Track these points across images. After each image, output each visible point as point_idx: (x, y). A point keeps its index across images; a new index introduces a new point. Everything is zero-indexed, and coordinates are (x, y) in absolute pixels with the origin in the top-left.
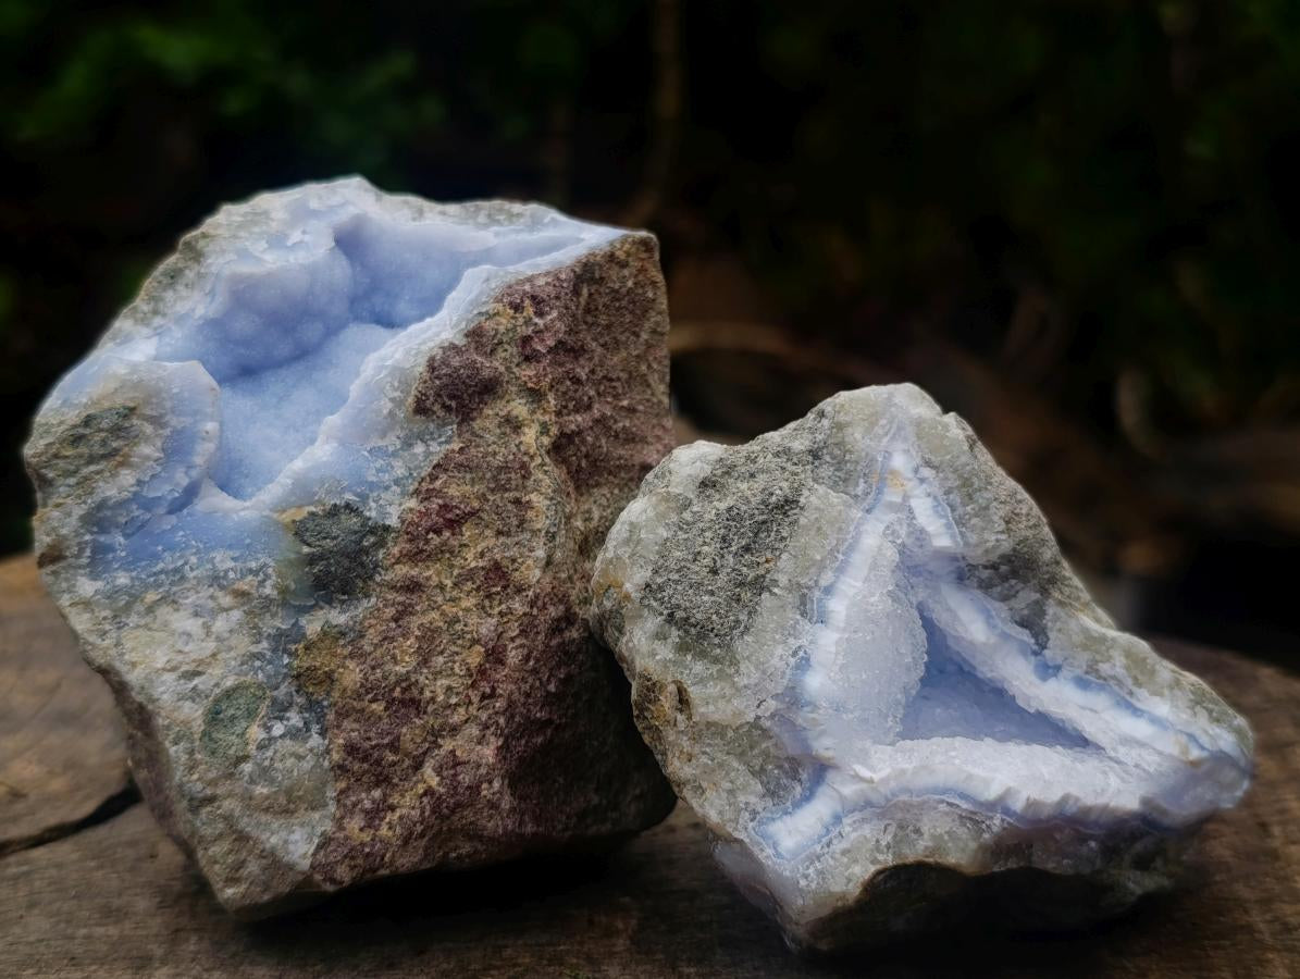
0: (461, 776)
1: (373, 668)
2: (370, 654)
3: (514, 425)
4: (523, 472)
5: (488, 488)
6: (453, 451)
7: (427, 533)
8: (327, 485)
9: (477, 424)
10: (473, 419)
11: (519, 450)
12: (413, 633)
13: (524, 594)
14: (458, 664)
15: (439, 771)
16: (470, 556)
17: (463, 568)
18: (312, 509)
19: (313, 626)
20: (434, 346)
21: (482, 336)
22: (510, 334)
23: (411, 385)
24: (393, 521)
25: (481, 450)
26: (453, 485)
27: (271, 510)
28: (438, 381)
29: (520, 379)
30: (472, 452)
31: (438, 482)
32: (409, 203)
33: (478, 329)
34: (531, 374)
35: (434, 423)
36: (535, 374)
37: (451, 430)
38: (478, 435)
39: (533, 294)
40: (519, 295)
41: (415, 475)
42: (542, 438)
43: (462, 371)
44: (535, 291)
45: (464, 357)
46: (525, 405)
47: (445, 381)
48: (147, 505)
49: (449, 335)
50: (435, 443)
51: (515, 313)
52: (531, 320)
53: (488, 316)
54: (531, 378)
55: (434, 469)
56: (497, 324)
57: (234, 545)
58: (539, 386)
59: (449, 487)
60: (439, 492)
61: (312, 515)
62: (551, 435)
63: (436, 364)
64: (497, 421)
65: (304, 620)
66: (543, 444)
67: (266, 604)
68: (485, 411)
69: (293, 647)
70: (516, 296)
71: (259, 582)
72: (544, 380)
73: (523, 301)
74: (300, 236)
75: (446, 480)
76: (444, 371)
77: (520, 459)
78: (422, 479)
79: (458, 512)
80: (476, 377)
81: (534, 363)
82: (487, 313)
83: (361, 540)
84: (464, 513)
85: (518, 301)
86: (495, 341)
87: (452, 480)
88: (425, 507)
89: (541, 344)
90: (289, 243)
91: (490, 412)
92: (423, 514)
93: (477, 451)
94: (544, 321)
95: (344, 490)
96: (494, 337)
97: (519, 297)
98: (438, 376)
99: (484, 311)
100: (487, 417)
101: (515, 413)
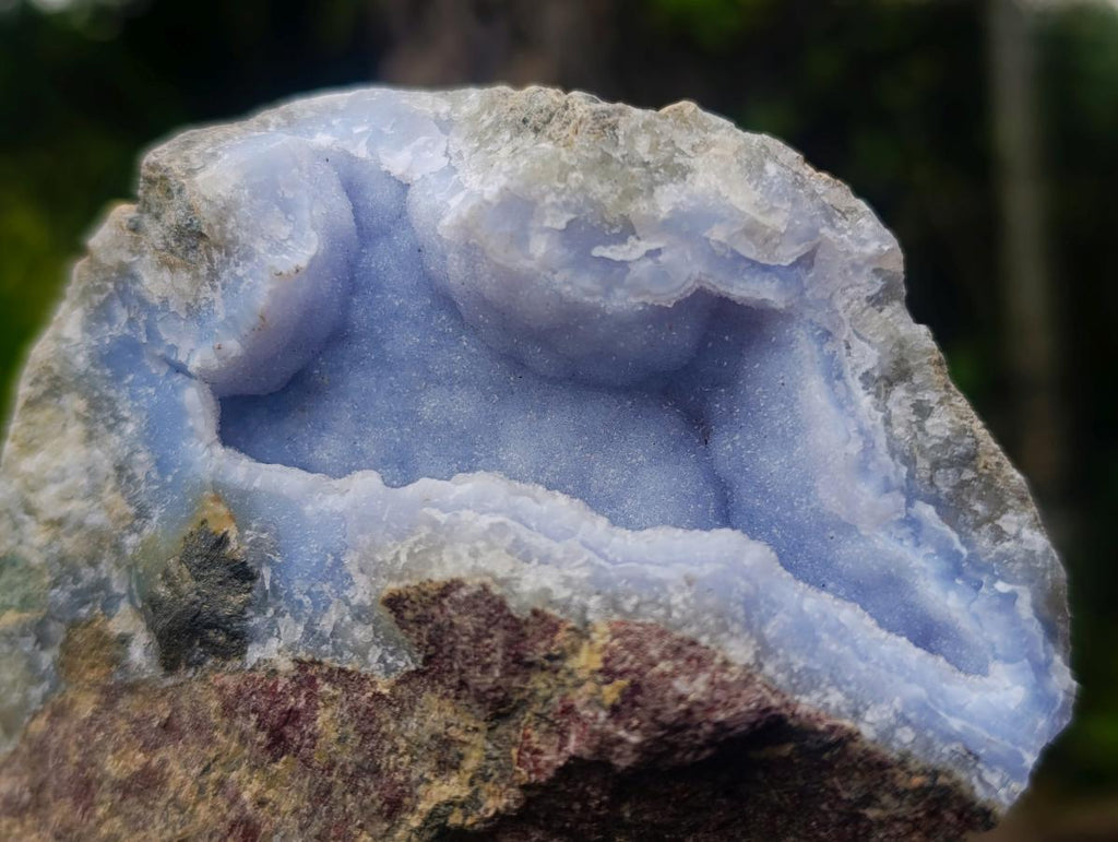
3: (446, 758)
4: (387, 808)
5: (344, 767)
6: (373, 684)
7: (254, 711)
8: (264, 536)
9: (428, 697)
10: (434, 691)
11: (418, 784)
16: (256, 786)
17: (240, 783)
18: (233, 534)
19: (122, 620)
20: (491, 574)
21: (543, 638)
22: (569, 681)
23: (410, 577)
24: (254, 654)
25: (392, 726)
26: (330, 711)
27: (213, 483)
28: (435, 610)
29: (518, 731)
30: (384, 714)
31: (326, 688)
32: (902, 347)
33: (551, 624)
34: (536, 746)
35: (399, 634)
36: (537, 752)
37: (406, 664)
38: (412, 709)
39: (644, 683)
40: (632, 663)
41: (324, 648)
42: (457, 809)
43: (465, 639)
44: (650, 686)
45: (492, 631)
46: (489, 758)
47: (441, 619)
48: (151, 332)
49: (531, 585)
50: (379, 652)
51: (600, 671)
52: (600, 704)
53: (580, 627)
54: (527, 749)
55: (342, 670)
56: (575, 651)
57: (162, 465)
58: (518, 768)
59: (326, 706)
60: (316, 697)
61: (222, 541)
62: (469, 821)
63: (454, 595)
64: (440, 728)
65: (124, 606)
66: (446, 816)
67: (118, 548)
68: (447, 701)
69: (98, 611)
70: (631, 657)
71: (132, 525)
72: (530, 773)
73: (622, 674)
74: (635, 255)
75: (334, 698)
76: (452, 612)
77: (403, 791)
78: (320, 663)
79: (297, 739)
80: (469, 664)
81: (556, 739)
82: (586, 624)
83: (210, 626)
84: (299, 748)
85: (619, 668)
86: (547, 663)
87: (336, 706)
88: (286, 687)
89: (578, 739)
90: (598, 252)
91: (449, 712)
92: (272, 691)
93: (388, 722)
94: (610, 727)
95: (271, 563)
96: (550, 657)
97: (626, 665)
98: (442, 608)
99: (590, 616)
100: (441, 710)
101: (466, 750)
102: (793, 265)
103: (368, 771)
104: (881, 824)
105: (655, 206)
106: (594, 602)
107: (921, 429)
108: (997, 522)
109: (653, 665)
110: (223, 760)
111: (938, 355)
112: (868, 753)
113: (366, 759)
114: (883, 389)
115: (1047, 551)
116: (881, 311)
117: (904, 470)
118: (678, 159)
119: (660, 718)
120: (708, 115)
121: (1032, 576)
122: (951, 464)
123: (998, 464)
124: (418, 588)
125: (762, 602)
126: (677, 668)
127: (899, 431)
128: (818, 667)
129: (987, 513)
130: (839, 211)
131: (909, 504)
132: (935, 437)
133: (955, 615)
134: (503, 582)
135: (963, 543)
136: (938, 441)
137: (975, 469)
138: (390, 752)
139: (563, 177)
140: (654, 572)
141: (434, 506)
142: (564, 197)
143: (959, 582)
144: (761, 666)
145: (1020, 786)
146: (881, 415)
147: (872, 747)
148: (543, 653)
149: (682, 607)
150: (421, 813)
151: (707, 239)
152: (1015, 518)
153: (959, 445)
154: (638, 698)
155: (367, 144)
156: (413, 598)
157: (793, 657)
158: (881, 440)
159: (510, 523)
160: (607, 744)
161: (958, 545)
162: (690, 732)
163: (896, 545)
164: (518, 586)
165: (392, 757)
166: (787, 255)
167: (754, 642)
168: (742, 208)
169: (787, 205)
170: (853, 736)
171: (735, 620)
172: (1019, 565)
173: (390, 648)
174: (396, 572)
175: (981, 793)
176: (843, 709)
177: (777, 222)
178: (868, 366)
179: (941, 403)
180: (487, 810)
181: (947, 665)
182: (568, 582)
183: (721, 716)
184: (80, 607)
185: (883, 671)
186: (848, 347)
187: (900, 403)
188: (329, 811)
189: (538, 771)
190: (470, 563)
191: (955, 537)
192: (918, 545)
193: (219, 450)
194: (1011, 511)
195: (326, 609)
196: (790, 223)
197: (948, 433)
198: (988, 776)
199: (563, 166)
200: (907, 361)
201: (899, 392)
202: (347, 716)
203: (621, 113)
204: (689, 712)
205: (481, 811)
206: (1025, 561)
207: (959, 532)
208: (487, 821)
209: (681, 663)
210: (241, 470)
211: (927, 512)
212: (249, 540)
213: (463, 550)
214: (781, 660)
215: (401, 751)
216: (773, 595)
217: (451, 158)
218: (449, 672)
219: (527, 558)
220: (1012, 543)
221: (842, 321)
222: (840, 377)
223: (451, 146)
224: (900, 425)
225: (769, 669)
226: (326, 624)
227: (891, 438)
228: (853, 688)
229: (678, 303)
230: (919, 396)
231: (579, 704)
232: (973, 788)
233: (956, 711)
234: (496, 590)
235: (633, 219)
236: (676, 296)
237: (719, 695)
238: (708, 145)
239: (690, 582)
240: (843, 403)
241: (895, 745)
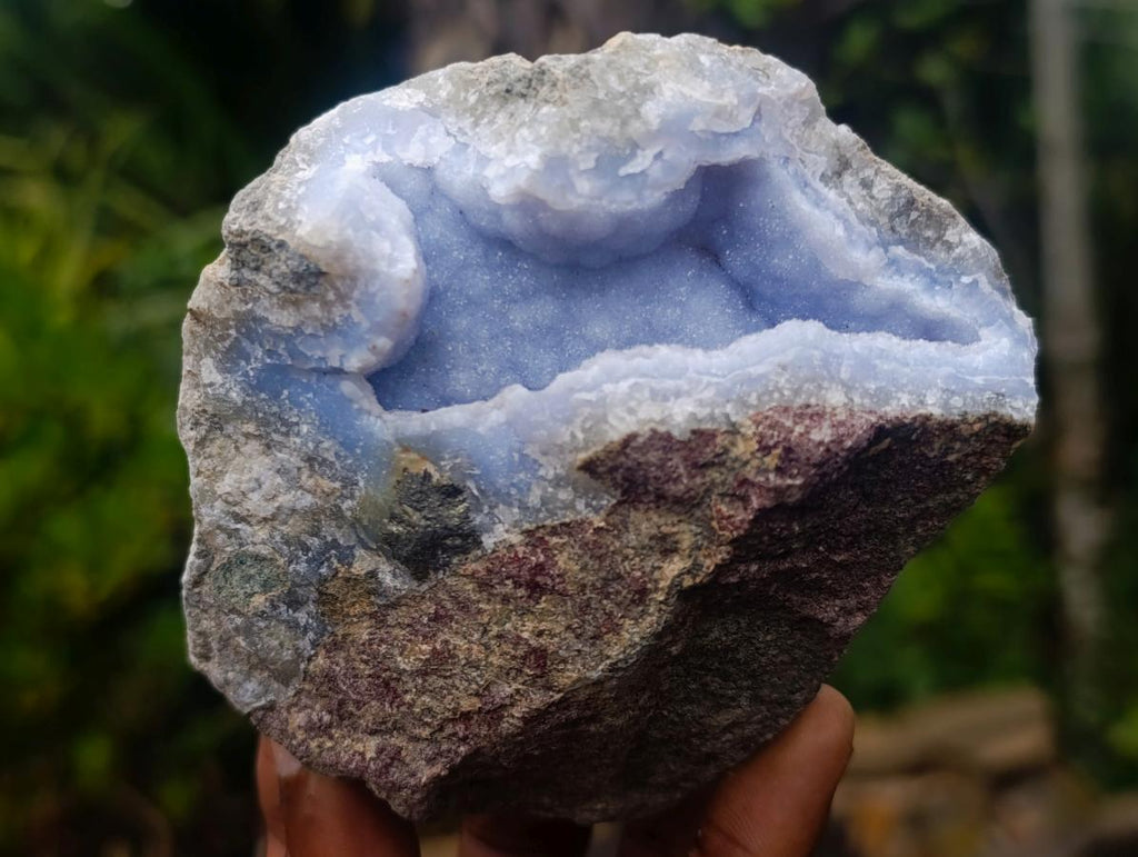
0: (394, 769)
1: (382, 641)
2: (389, 626)
3: (665, 545)
4: (637, 597)
5: (593, 585)
6: (591, 523)
7: (508, 578)
8: (458, 461)
9: (634, 516)
10: (636, 509)
11: (652, 572)
12: (436, 641)
13: (551, 693)
14: (451, 697)
15: (380, 751)
16: (530, 625)
17: (516, 629)
18: (431, 469)
19: (363, 563)
20: (651, 420)
21: (707, 445)
22: (737, 465)
23: (595, 445)
24: (488, 541)
25: (617, 544)
26: (565, 554)
27: (397, 440)
28: (623, 459)
29: (711, 510)
30: (608, 539)
31: (555, 540)
32: (838, 148)
33: (709, 435)
34: (727, 514)
35: (595, 484)
36: (730, 517)
37: (607, 501)
38: (626, 528)
39: (792, 446)
40: (778, 436)
41: (541, 515)
42: (685, 576)
43: (653, 469)
44: (798, 445)
45: (669, 456)
46: (696, 535)
47: (630, 463)
48: (293, 353)
49: (680, 415)
50: (583, 501)
51: (758, 450)
52: (767, 471)
53: (731, 429)
54: (723, 518)
55: (562, 524)
56: (733, 444)
57: (348, 445)
58: (721, 533)
59: (561, 552)
60: (549, 549)
61: (427, 476)
62: (698, 580)
63: (633, 444)
64: (654, 531)
65: (359, 552)
66: (680, 584)
67: (337, 514)
68: (651, 512)
69: (336, 564)
70: (776, 433)
71: (342, 495)
72: (732, 532)
73: (775, 446)
74: (647, 163)
75: (564, 544)
76: (636, 456)
77: (645, 582)
78: (543, 526)
79: (549, 582)
80: (663, 483)
81: (740, 504)
82: (733, 425)
83: (446, 537)
84: (553, 587)
85: (771, 443)
86: (716, 460)
87: (569, 549)
88: (525, 553)
89: (758, 498)
90: (623, 171)
91: (655, 518)
92: (516, 559)
93: (612, 543)
94: (779, 482)
95: (472, 476)
96: (718, 455)
97: (776, 439)
98: (627, 456)
99: (733, 419)
100: (649, 520)
101: (678, 537)
102: (752, 124)
103: (614, 580)
104: (958, 461)
105: (646, 123)
106: (729, 408)
107: (872, 197)
108: (945, 238)
109: (792, 432)
110: (495, 620)
111: (862, 142)
112: (940, 423)
113: (609, 572)
114: (838, 181)
115: (982, 244)
116: (814, 128)
117: (874, 230)
118: (643, 81)
119: (811, 462)
120: (640, 37)
121: (980, 263)
122: (899, 214)
123: (929, 199)
124: (604, 451)
125: (831, 360)
126: (807, 427)
127: (860, 206)
128: (884, 384)
129: (935, 236)
130: (758, 69)
131: (886, 251)
132: (883, 199)
133: (946, 311)
134: (662, 422)
135: (929, 261)
136: (887, 201)
137: (917, 209)
138: (623, 561)
139: (576, 129)
140: (756, 370)
141: (580, 391)
142: (585, 144)
143: (937, 288)
144: (852, 400)
145: (1035, 400)
146: (845, 199)
147: (942, 419)
148: (712, 455)
149: (788, 386)
150: (662, 589)
151: (693, 132)
152: (955, 231)
153: (900, 198)
154: (791, 456)
155: (384, 148)
156: (602, 458)
157: (867, 385)
158: (853, 218)
159: (641, 380)
160: (779, 491)
161: (927, 265)
162: (831, 462)
163: (891, 282)
164: (673, 420)
165: (626, 563)
166: (745, 118)
167: (840, 387)
168: (705, 99)
169: (730, 84)
170: (928, 418)
171: (824, 379)
172: (971, 261)
173: (591, 496)
174: (581, 446)
175: (1017, 417)
176: (914, 404)
177: (729, 99)
178: (822, 169)
179: (876, 174)
180: (708, 568)
181: (955, 345)
182: (701, 403)
183: (849, 443)
184: (319, 568)
185: (921, 368)
186: (803, 162)
187: (851, 186)
188: (595, 617)
189: (737, 528)
190: (634, 419)
191: (923, 259)
192: (902, 276)
193: (388, 416)
194: (950, 227)
195: (529, 490)
196: (738, 95)
197: (890, 193)
198: (1015, 404)
199: (571, 120)
200: (845, 156)
201: (848, 178)
202: (580, 552)
203: (587, 62)
204: (828, 450)
205: (704, 569)
206: (973, 256)
207: (924, 255)
208: (709, 574)
209: (807, 422)
210: (414, 423)
211: (900, 250)
212: (448, 467)
213: (620, 412)
214: (861, 390)
215: (631, 557)
216: (836, 351)
217: (455, 136)
218: (645, 493)
219: (666, 399)
220: (960, 248)
221: (792, 146)
222: (806, 185)
223: (449, 126)
224: (858, 201)
225: (857, 400)
226: (534, 499)
227: (858, 214)
228: (910, 387)
229: (687, 183)
230: (861, 176)
231: (751, 476)
232: (1011, 416)
233: (975, 372)
234: (662, 429)
235: (635, 138)
236: (684, 179)
237: (842, 430)
238: (655, 60)
239: (784, 368)
240: (818, 202)
241: (955, 411)
